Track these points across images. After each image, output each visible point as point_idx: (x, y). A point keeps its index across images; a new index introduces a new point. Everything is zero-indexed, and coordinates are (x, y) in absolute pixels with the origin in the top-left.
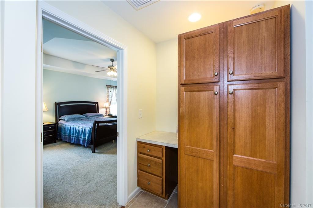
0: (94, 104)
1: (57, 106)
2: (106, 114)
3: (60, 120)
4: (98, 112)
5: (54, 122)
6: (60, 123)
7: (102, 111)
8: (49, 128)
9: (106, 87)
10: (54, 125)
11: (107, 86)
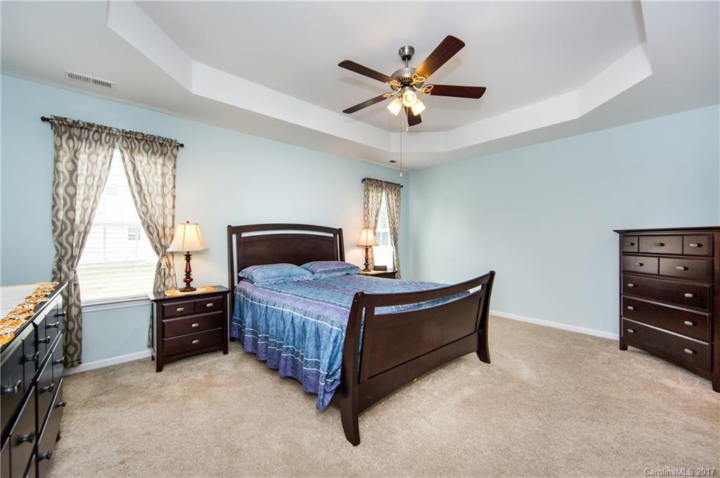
0: (332, 235)
1: (234, 237)
2: (367, 265)
3: (240, 279)
4: (342, 259)
5: (226, 285)
6: (241, 290)
7: (354, 256)
8: (208, 305)
9: (363, 185)
10: (221, 297)
11: (364, 180)
